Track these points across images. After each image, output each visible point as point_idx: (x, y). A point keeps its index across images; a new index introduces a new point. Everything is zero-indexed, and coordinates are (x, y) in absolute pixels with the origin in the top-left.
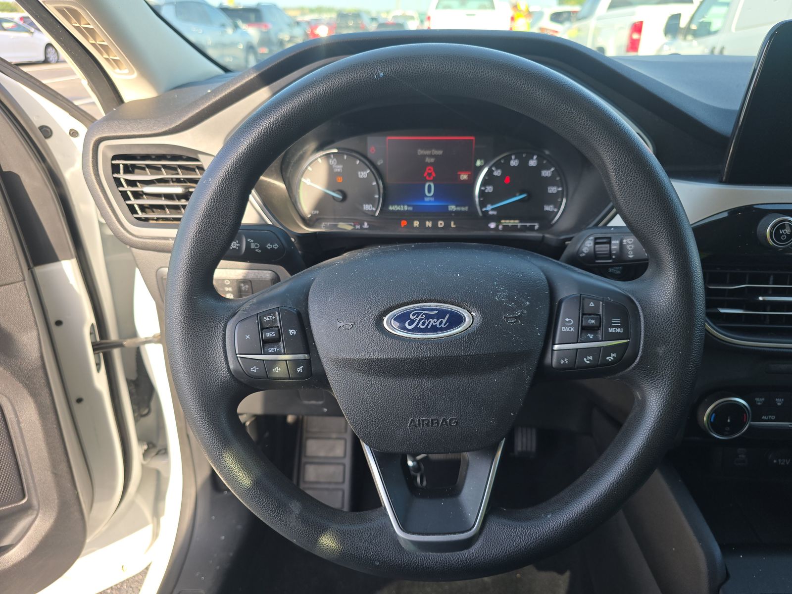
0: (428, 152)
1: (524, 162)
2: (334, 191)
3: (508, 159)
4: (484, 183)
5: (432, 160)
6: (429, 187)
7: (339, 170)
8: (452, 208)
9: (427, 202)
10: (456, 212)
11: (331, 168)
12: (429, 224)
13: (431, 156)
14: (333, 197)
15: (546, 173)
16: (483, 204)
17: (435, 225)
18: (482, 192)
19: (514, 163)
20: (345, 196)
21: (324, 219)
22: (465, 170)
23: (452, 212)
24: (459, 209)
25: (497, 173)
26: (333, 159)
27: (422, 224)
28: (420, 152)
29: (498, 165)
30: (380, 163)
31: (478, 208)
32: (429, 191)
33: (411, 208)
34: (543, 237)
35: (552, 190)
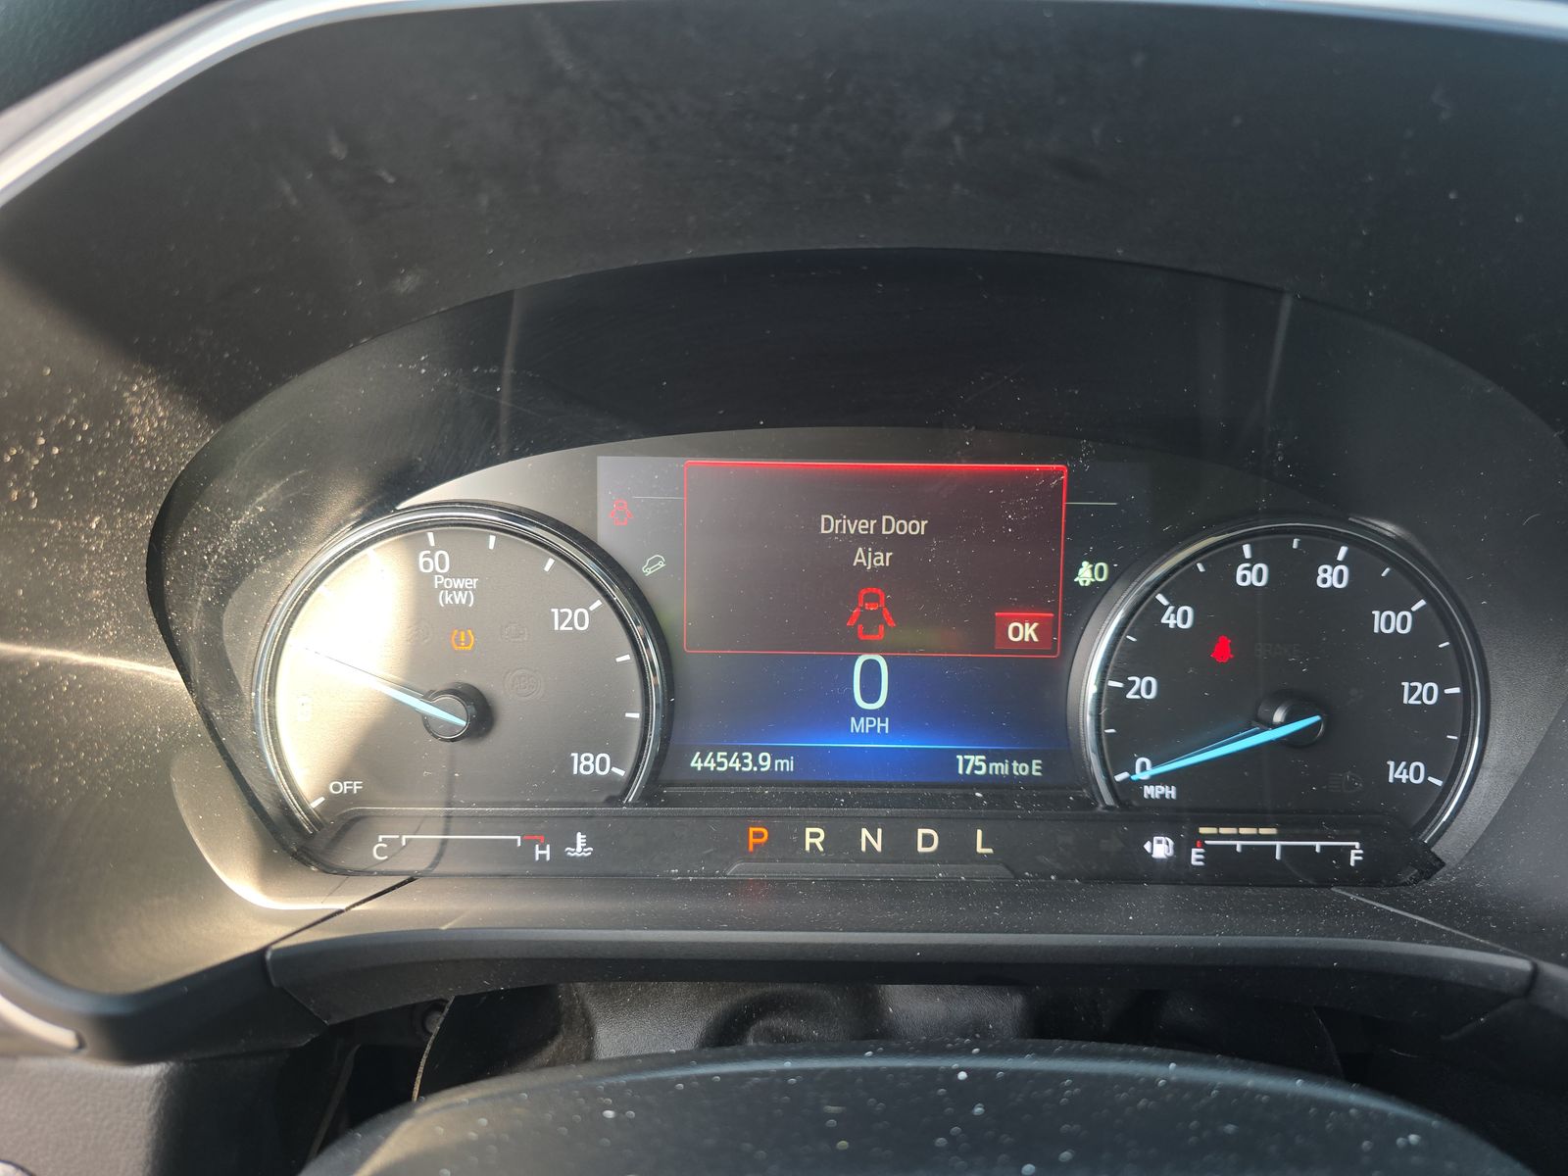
0: (864, 526)
1: (1292, 574)
2: (428, 696)
3: (1225, 559)
4: (1121, 663)
5: (883, 559)
6: (871, 671)
7: (460, 598)
8: (973, 763)
9: (860, 737)
10: (990, 783)
11: (424, 590)
12: (871, 839)
13: (876, 541)
14: (427, 722)
15: (1390, 622)
16: (1118, 755)
17: (900, 846)
18: (1113, 704)
19: (1251, 575)
20: (482, 714)
21: (387, 816)
22: (1026, 604)
23: (974, 782)
24: (1001, 768)
25: (1178, 618)
26: (434, 550)
27: (842, 843)
28: (831, 525)
29: (1179, 587)
30: (649, 570)
31: (1096, 768)
32: (870, 692)
33: (787, 765)
34: (1535, 973)
35: (1421, 693)
